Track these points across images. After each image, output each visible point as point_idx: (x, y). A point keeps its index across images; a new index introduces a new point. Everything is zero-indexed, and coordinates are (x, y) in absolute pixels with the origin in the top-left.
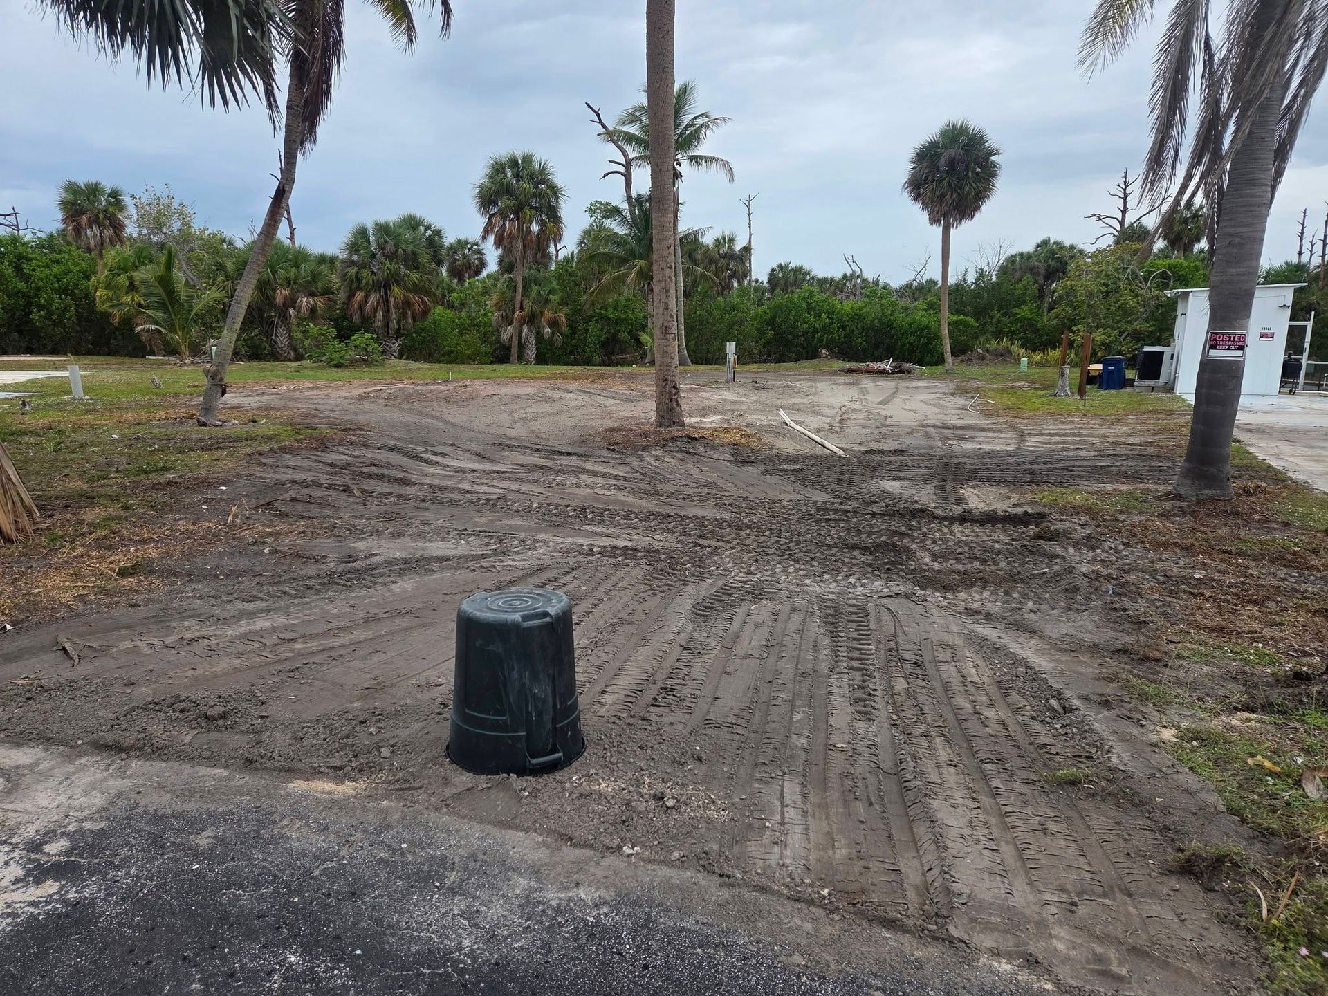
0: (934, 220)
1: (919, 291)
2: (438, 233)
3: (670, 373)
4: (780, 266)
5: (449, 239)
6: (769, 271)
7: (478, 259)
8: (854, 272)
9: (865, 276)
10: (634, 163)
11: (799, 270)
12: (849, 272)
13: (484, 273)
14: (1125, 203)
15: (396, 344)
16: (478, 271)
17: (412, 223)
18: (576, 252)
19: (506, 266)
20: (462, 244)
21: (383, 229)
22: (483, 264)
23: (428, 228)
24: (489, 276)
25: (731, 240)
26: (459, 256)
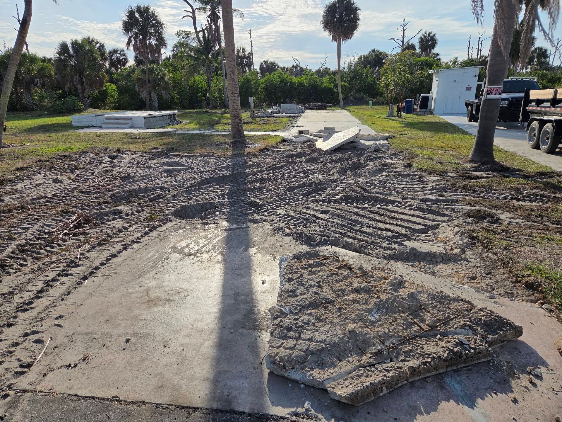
0: (334, 39)
1: (323, 73)
2: (102, 46)
3: (237, 113)
4: (264, 62)
5: (108, 49)
6: (260, 64)
7: (124, 58)
8: (297, 65)
9: (302, 66)
10: (196, 11)
11: (272, 64)
12: (295, 64)
13: (128, 66)
14: (404, 33)
15: (88, 101)
16: (124, 64)
17: (89, 41)
18: (171, 55)
19: (138, 62)
20: (115, 51)
21: (75, 44)
22: (126, 60)
23: (97, 43)
24: (130, 67)
25: (243, 49)
26: (114, 57)
